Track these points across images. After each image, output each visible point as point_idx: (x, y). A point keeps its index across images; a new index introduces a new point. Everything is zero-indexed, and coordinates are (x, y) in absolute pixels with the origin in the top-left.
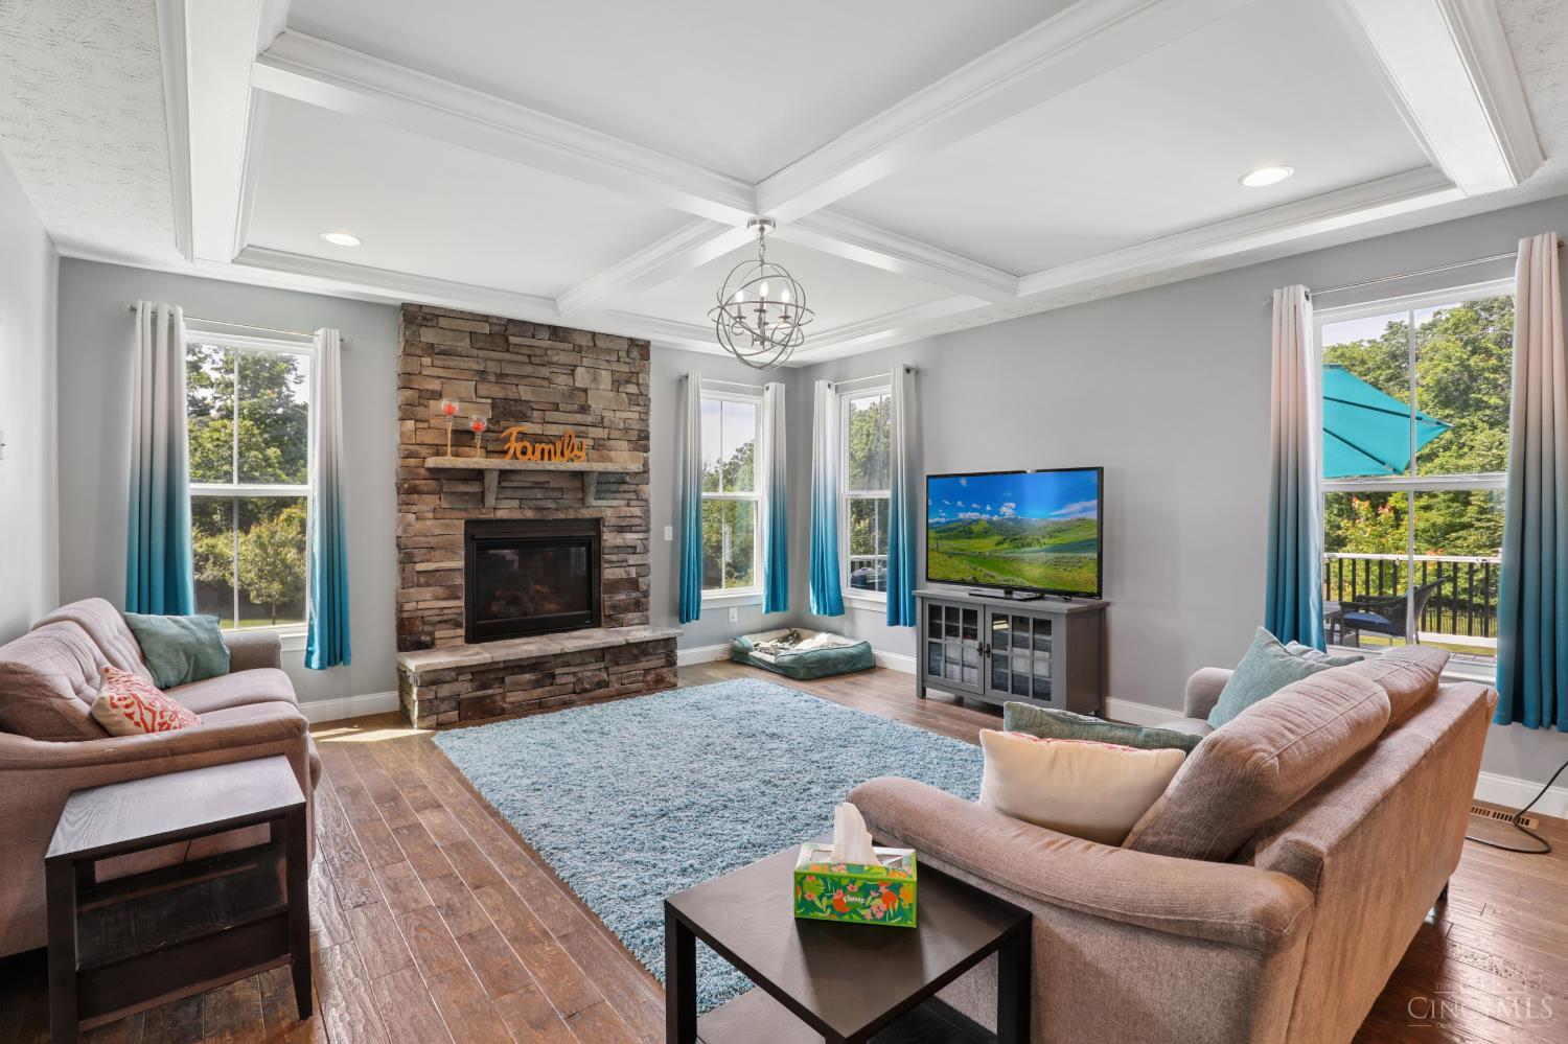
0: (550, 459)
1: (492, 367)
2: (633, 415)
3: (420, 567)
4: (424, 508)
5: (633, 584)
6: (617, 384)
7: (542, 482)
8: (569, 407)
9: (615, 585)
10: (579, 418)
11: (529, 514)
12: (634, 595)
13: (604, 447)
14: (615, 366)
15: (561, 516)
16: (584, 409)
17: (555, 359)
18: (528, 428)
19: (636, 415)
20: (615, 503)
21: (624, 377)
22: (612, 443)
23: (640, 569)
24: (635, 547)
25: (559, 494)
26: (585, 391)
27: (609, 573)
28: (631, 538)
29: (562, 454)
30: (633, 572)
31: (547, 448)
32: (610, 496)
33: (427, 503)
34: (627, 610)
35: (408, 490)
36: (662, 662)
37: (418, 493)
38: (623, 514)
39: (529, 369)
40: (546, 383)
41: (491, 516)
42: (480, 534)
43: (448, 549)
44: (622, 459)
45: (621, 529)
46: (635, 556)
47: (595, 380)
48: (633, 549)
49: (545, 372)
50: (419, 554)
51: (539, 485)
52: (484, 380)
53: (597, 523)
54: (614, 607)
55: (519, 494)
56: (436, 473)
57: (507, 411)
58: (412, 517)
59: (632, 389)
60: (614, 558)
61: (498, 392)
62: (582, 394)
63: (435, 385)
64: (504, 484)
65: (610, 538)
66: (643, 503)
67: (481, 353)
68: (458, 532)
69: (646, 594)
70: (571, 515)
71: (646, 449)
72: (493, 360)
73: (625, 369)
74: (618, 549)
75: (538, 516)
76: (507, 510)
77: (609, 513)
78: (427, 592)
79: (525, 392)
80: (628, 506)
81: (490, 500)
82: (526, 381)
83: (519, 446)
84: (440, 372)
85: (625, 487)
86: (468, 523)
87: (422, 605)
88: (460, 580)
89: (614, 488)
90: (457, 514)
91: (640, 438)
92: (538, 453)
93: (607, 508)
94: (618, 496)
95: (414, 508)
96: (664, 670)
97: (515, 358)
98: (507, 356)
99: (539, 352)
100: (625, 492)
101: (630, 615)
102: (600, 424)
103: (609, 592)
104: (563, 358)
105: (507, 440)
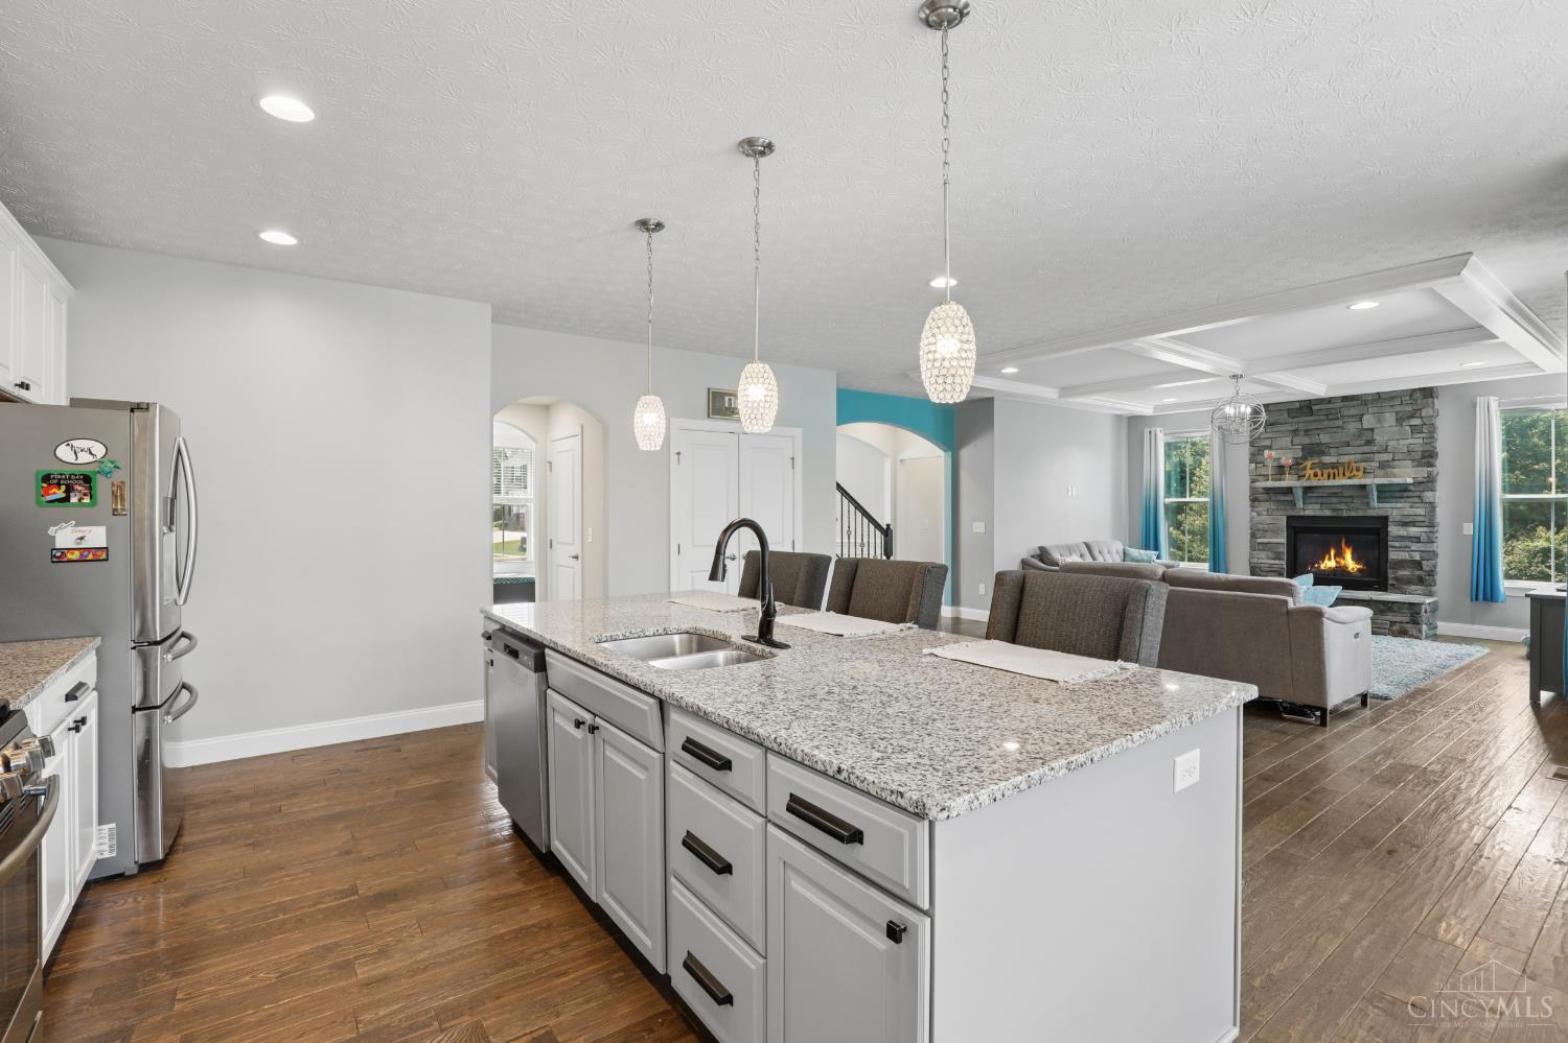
0: (1334, 478)
1: (1302, 427)
2: (1417, 441)
3: (1259, 540)
4: (1262, 509)
5: (1418, 565)
6: (1400, 420)
7: (1337, 493)
8: (1359, 442)
9: (1400, 564)
10: (1366, 449)
11: (1328, 513)
12: (1418, 573)
13: (1389, 467)
14: (1398, 409)
15: (1353, 514)
16: (1370, 442)
17: (1346, 414)
18: (1327, 459)
19: (1421, 441)
20: (1399, 505)
21: (1409, 414)
22: (1395, 463)
23: (1423, 554)
24: (1419, 538)
25: (1350, 500)
26: (1372, 430)
27: (1393, 555)
28: (1413, 531)
29: (1344, 474)
30: (1417, 557)
31: (1331, 471)
32: (1394, 500)
33: (1263, 507)
34: (1409, 582)
35: (1254, 500)
36: (1407, 619)
37: (1259, 501)
38: (1406, 513)
39: (1326, 423)
40: (1340, 430)
41: (1302, 514)
42: (1294, 524)
43: (1276, 532)
44: (1406, 474)
45: (1405, 524)
46: (1419, 545)
47: (1379, 421)
48: (1417, 540)
49: (1339, 423)
50: (1259, 534)
51: (1335, 495)
52: (1297, 435)
53: (1384, 520)
54: (1397, 579)
55: (1320, 500)
56: (1268, 490)
57: (1311, 451)
58: (1254, 514)
59: (1416, 422)
60: (1397, 544)
61: (1306, 441)
62: (1369, 433)
63: (1268, 443)
64: (1309, 495)
65: (1393, 530)
66: (1427, 505)
67: (1294, 420)
68: (1283, 522)
69: (1432, 573)
70: (1361, 513)
71: (1431, 465)
72: (1303, 422)
73: (1409, 408)
74: (1402, 538)
75: (1335, 514)
76: (1312, 510)
77: (1395, 512)
78: (1263, 554)
79: (1324, 438)
80: (1411, 507)
81: (1300, 504)
82: (1325, 431)
83: (1312, 472)
84: (1271, 435)
85: (1410, 494)
86: (1288, 518)
87: (1260, 561)
88: (1284, 549)
89: (1397, 494)
90: (1282, 512)
91: (1423, 457)
92: (1326, 476)
93: (1394, 510)
94: (1402, 500)
95: (1255, 509)
96: (1409, 626)
97: (1317, 418)
98: (1312, 418)
99: (1333, 411)
100: (1408, 497)
101: (1413, 587)
102: (1386, 450)
103: (1393, 568)
104: (1352, 412)
105: (1305, 469)
